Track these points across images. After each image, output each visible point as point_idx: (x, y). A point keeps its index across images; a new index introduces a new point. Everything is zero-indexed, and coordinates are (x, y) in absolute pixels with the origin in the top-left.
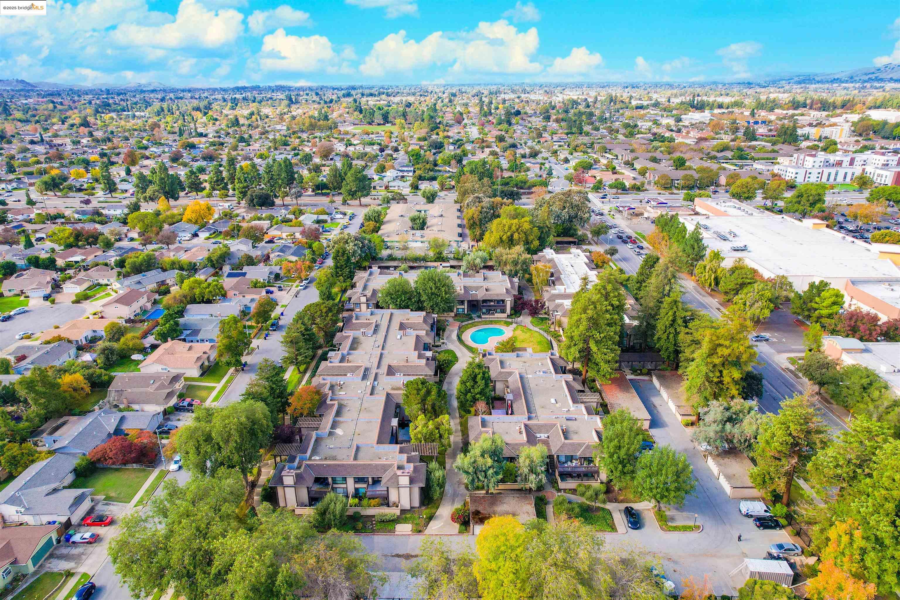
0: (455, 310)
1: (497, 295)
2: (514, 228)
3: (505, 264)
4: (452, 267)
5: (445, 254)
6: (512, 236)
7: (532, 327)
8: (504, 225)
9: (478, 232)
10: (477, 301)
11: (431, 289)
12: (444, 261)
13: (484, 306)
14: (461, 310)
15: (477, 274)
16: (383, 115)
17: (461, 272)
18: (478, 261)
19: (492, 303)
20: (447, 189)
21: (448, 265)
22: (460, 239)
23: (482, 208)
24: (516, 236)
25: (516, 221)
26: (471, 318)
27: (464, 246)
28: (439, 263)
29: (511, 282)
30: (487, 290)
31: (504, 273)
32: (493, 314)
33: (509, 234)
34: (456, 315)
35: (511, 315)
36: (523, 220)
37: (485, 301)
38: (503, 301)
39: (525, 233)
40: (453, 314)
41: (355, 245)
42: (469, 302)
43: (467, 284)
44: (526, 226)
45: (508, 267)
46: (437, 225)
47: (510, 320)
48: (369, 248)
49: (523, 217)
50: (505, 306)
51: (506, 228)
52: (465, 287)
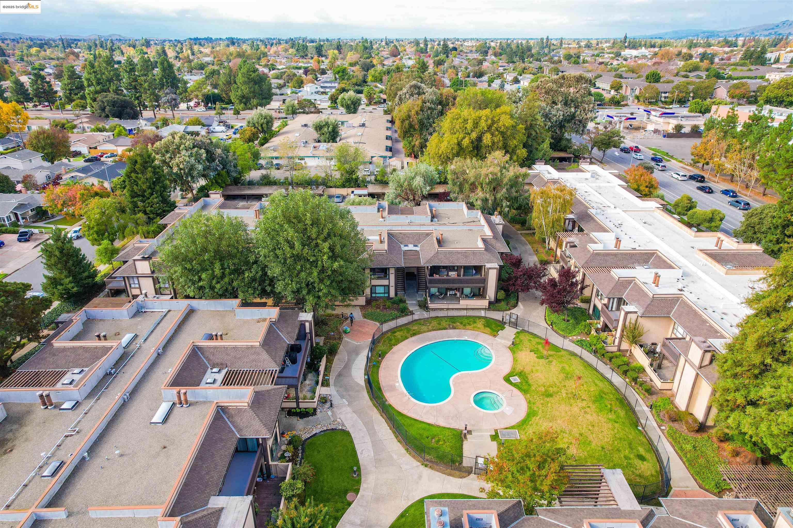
0: (368, 291)
1: (465, 254)
2: (483, 125)
3: (473, 188)
4: (372, 195)
5: (361, 174)
6: (479, 139)
7: (556, 340)
8: (466, 121)
9: (417, 142)
10: (418, 268)
11: (292, 247)
12: (358, 186)
13: (431, 282)
14: (380, 290)
15: (416, 209)
16: (317, 48)
17: (385, 203)
18: (418, 181)
19: (453, 274)
20: (376, 103)
21: (365, 192)
22: (389, 154)
23: (424, 102)
24: (487, 139)
25: (487, 112)
26: (404, 312)
27: (395, 162)
28: (350, 190)
29: (491, 225)
30: (440, 242)
31: (471, 206)
32: (455, 298)
33: (474, 135)
34: (369, 302)
35: (497, 301)
36: (498, 110)
37: (435, 270)
38: (478, 269)
39: (502, 133)
40: (362, 301)
41: (191, 156)
42: (398, 270)
43: (396, 229)
44: (506, 121)
45: (480, 194)
46: (355, 136)
47: (497, 315)
48: (224, 163)
49: (498, 106)
50: (484, 281)
51: (469, 126)
52: (390, 235)
